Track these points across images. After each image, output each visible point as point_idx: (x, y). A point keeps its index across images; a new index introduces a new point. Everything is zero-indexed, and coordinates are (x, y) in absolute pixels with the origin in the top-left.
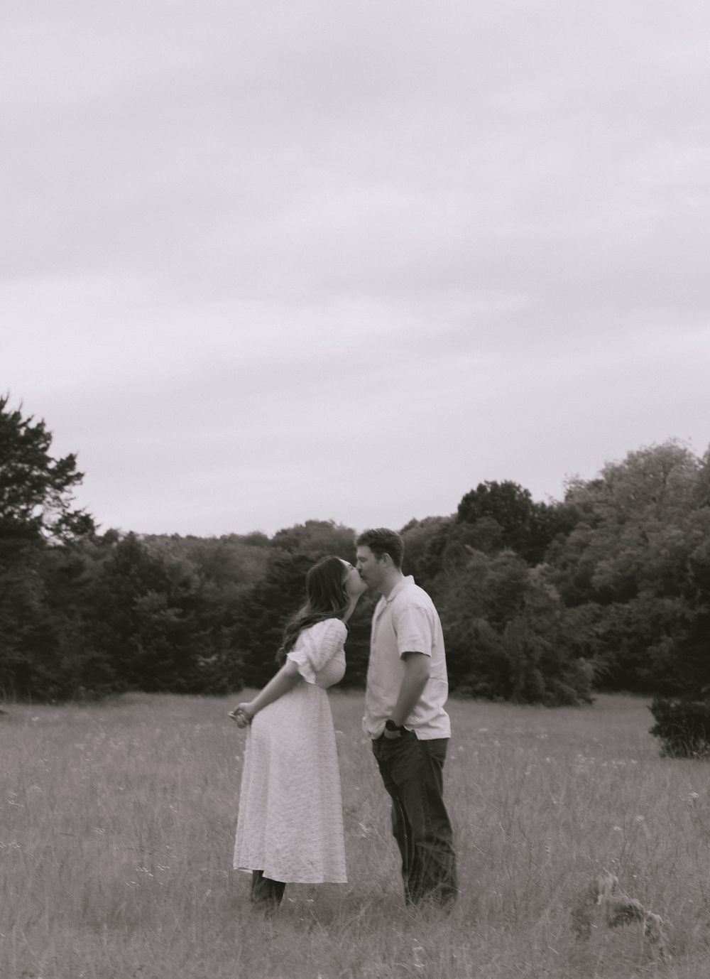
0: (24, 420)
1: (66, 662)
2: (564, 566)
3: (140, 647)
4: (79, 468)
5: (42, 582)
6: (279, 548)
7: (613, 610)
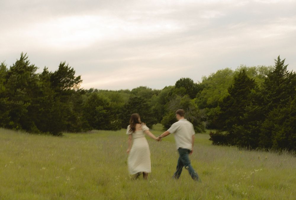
0: (69, 68)
1: (78, 123)
2: (200, 99)
3: (97, 119)
4: (81, 79)
5: (73, 106)
6: (133, 94)
7: (212, 110)
